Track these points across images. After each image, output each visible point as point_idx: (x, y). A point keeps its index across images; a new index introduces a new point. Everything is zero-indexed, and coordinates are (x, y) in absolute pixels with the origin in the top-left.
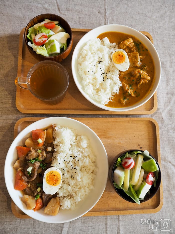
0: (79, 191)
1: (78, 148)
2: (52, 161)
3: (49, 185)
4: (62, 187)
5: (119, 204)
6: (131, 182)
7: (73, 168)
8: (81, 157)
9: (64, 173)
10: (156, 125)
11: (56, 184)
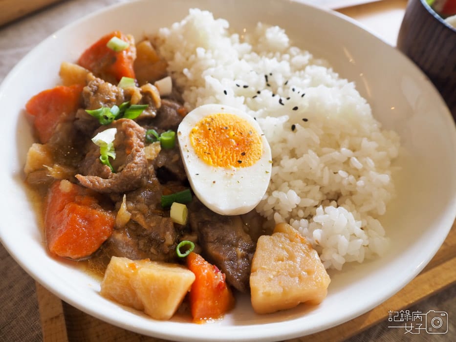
3: (222, 168)
11: (247, 155)
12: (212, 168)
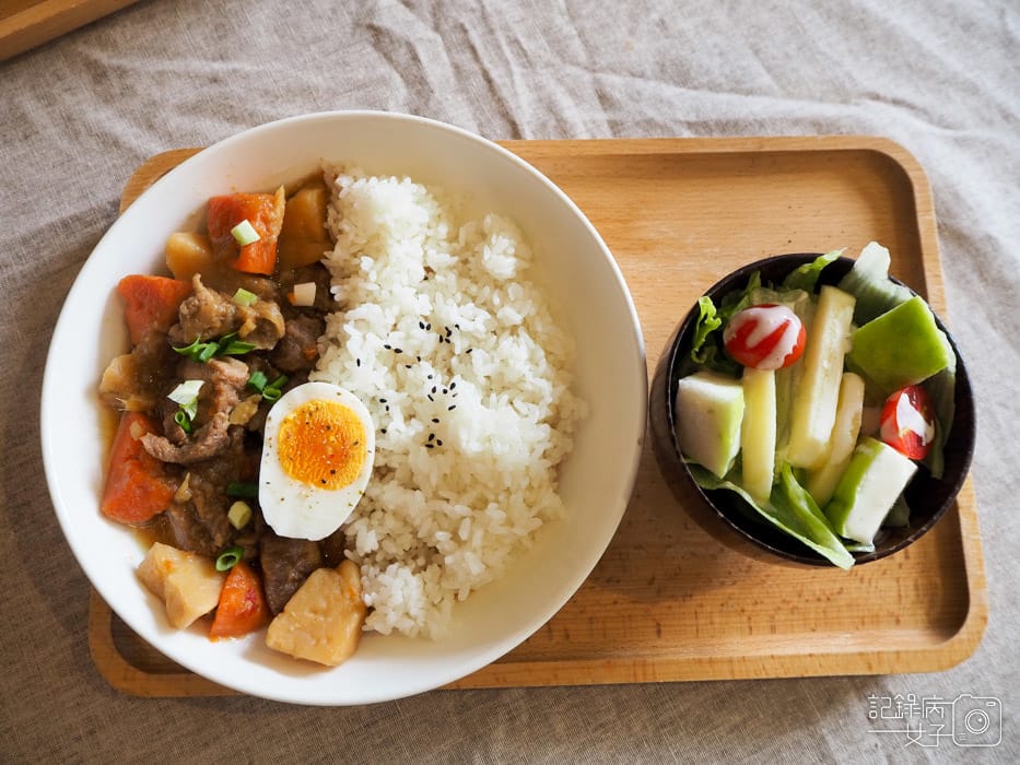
0: (473, 519)
1: (467, 282)
2: (317, 357)
3: (300, 483)
4: (377, 506)
5: (717, 620)
6: (784, 453)
7: (440, 389)
8: (487, 333)
9: (384, 423)
10: (911, 174)
11: (337, 474)
12: (288, 479)
